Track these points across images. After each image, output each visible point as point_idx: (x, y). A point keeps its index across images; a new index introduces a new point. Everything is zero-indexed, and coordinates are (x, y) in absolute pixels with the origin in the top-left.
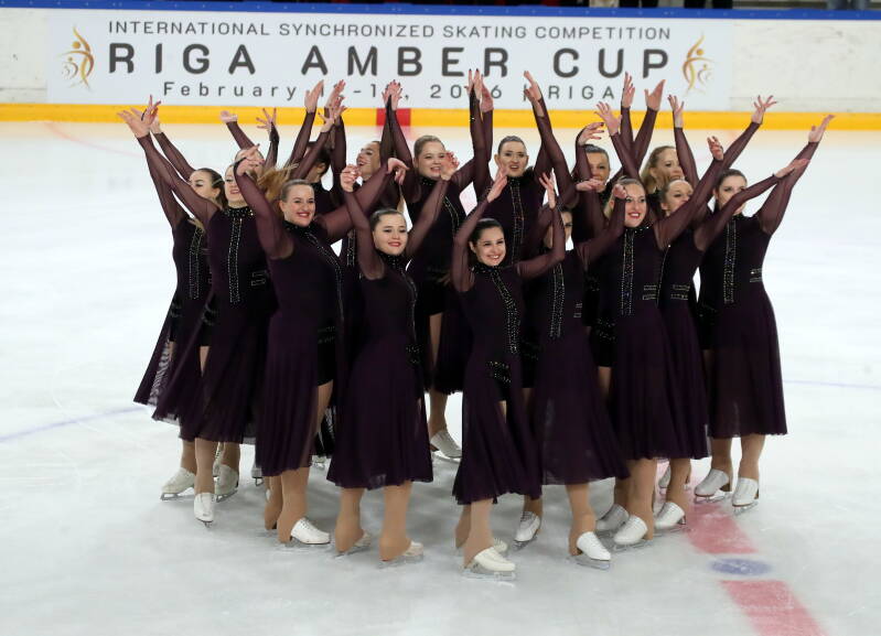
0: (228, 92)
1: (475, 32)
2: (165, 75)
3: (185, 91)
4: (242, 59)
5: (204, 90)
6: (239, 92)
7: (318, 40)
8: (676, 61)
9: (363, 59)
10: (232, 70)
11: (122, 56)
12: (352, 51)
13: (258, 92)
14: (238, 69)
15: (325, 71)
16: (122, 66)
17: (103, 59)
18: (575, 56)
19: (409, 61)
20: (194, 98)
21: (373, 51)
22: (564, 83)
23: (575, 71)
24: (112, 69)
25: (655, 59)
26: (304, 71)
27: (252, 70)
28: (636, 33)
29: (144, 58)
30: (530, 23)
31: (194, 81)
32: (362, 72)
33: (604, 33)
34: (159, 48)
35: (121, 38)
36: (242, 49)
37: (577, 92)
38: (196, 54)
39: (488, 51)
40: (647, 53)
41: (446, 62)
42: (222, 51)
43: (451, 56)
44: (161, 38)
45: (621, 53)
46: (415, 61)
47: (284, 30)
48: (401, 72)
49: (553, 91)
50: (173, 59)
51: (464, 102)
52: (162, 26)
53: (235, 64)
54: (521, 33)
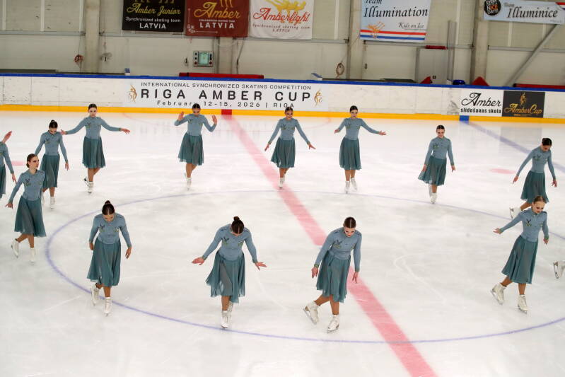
0: (177, 104)
1: (252, 86)
2: (158, 99)
3: (164, 103)
4: (181, 94)
5: (169, 103)
6: (180, 104)
7: (204, 89)
8: (312, 96)
9: (218, 94)
10: (178, 97)
11: (145, 93)
12: (214, 92)
13: (186, 104)
14: (180, 97)
15: (206, 98)
16: (145, 96)
17: (139, 93)
18: (282, 94)
19: (232, 95)
20: (167, 105)
21: (221, 92)
22: (278, 102)
23: (282, 99)
24: (142, 97)
25: (306, 95)
26: (200, 98)
27: (184, 97)
28: (300, 88)
29: (152, 94)
30: (268, 84)
31: (167, 101)
32: (217, 98)
33: (291, 87)
34: (156, 91)
35: (145, 87)
36: (181, 91)
37: (282, 105)
38: (167, 92)
39: (256, 92)
40: (304, 94)
41: (243, 95)
42: (175, 92)
43: (244, 94)
44: (157, 87)
45: (296, 93)
46: (234, 95)
47: (194, 86)
48: (229, 99)
49: (275, 105)
50: (160, 94)
51: (248, 108)
52: (157, 84)
53: (179, 95)
54: (265, 87)
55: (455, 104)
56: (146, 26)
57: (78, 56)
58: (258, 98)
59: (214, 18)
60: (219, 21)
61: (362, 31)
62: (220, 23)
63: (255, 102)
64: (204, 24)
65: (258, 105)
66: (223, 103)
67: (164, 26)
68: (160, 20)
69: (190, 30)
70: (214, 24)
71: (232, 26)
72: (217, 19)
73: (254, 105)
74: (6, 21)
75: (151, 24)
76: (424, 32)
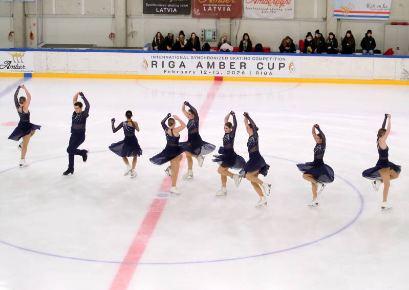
0: (179, 72)
1: (238, 58)
2: (164, 69)
3: (169, 72)
4: (182, 65)
5: (173, 72)
6: (181, 72)
7: (200, 60)
8: (287, 66)
9: (211, 65)
10: (180, 67)
11: (154, 64)
12: (208, 63)
13: (186, 72)
15: (202, 68)
16: (154, 66)
17: (150, 64)
18: (262, 64)
19: (222, 65)
21: (213, 63)
22: (260, 71)
23: (262, 68)
24: (152, 67)
25: (282, 65)
26: (197, 67)
27: (185, 67)
28: (277, 59)
29: (160, 64)
30: (251, 56)
31: (171, 70)
32: (211, 68)
33: (269, 59)
34: (163, 62)
35: (154, 60)
36: (182, 62)
37: (263, 73)
38: (172, 63)
39: (241, 63)
40: (280, 64)
41: (231, 66)
42: (177, 63)
43: (232, 64)
44: (163, 60)
45: (273, 64)
46: (223, 65)
47: (192, 58)
48: (220, 68)
49: (257, 73)
50: (166, 64)
51: (236, 75)
52: (164, 57)
53: (181, 66)
54: (249, 59)
55: (407, 72)
56: (161, 10)
57: (112, 34)
58: (243, 68)
59: (214, 3)
60: (219, 5)
61: (335, 11)
62: (219, 7)
63: (241, 71)
64: (207, 8)
65: (243, 73)
66: (215, 72)
67: (175, 10)
68: (172, 6)
69: (195, 13)
70: (215, 8)
71: (229, 9)
72: (217, 3)
73: (241, 73)
74: (56, 7)
75: (165, 9)
76: (388, 11)
